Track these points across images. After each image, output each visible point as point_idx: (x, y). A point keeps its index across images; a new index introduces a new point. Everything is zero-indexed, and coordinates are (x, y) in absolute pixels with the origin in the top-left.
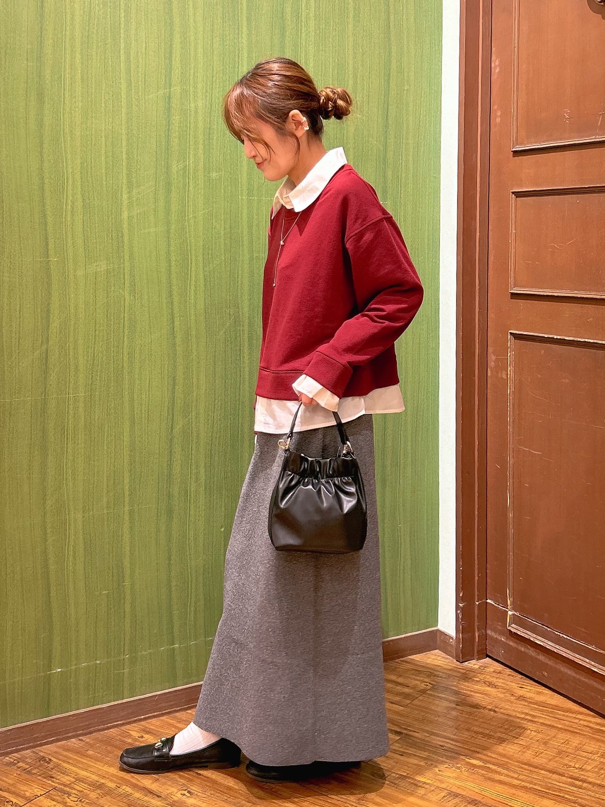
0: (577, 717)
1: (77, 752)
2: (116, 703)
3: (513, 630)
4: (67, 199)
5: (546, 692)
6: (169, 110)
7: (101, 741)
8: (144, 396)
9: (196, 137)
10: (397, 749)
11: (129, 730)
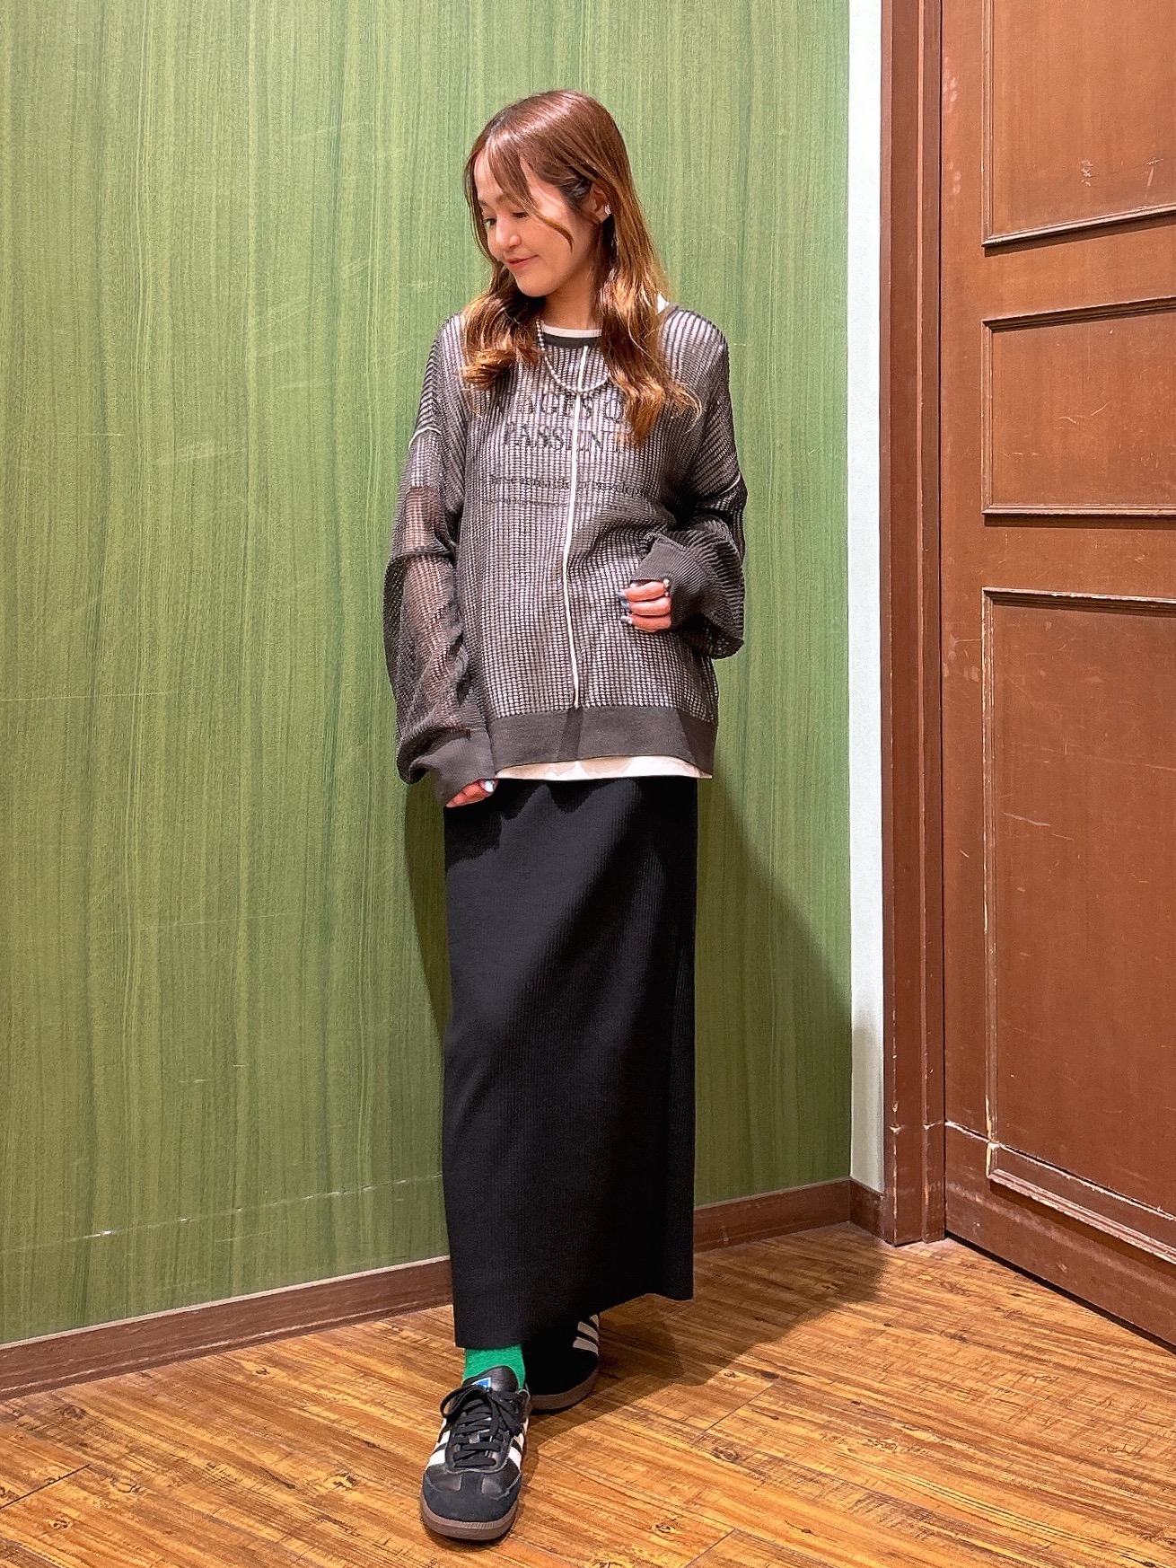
0: (1127, 1353)
1: (136, 1398)
2: (216, 1303)
3: (997, 1181)
4: (143, 322)
5: (1066, 1305)
6: (337, 163)
7: (185, 1379)
8: (280, 700)
9: (387, 215)
10: (766, 1405)
11: (240, 1358)
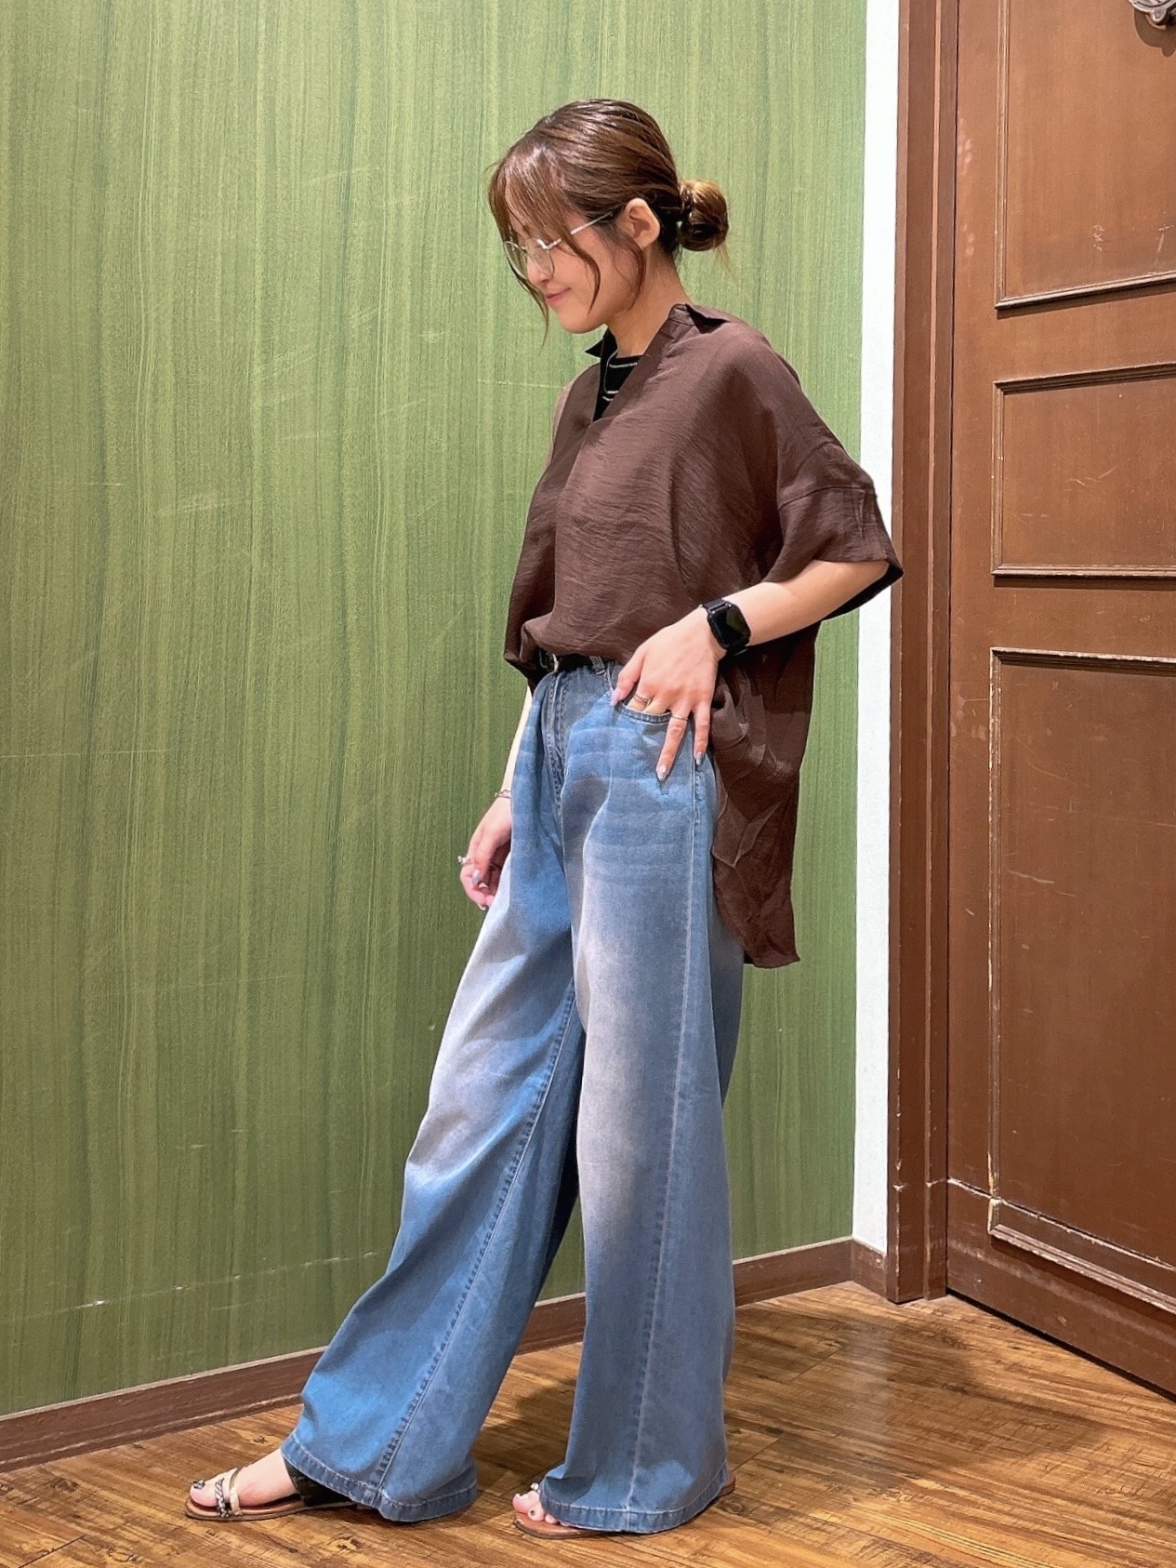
0: (1124, 1400)
1: (129, 1470)
2: (212, 1373)
3: (999, 1236)
4: (145, 369)
5: (1065, 1356)
6: (347, 208)
7: (180, 1449)
8: (283, 758)
9: (397, 263)
10: (771, 1459)
11: (236, 1428)
